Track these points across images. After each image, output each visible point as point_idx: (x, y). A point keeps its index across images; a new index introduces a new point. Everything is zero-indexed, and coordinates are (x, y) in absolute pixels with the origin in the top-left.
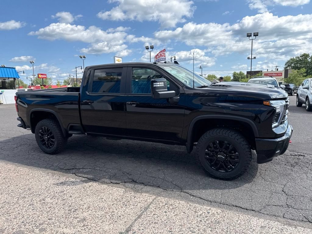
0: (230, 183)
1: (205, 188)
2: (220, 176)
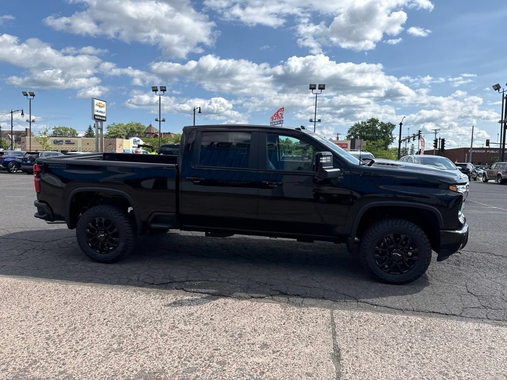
0: (406, 287)
1: (382, 295)
2: (393, 279)
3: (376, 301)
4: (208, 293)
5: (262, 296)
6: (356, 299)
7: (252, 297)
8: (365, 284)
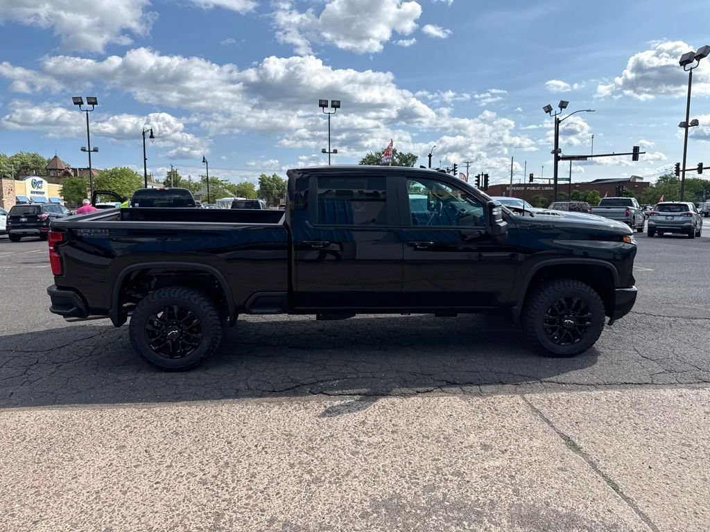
3: (561, 378)
4: (359, 394)
5: (430, 389)
6: (538, 379)
7: (418, 392)
8: (534, 360)
